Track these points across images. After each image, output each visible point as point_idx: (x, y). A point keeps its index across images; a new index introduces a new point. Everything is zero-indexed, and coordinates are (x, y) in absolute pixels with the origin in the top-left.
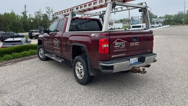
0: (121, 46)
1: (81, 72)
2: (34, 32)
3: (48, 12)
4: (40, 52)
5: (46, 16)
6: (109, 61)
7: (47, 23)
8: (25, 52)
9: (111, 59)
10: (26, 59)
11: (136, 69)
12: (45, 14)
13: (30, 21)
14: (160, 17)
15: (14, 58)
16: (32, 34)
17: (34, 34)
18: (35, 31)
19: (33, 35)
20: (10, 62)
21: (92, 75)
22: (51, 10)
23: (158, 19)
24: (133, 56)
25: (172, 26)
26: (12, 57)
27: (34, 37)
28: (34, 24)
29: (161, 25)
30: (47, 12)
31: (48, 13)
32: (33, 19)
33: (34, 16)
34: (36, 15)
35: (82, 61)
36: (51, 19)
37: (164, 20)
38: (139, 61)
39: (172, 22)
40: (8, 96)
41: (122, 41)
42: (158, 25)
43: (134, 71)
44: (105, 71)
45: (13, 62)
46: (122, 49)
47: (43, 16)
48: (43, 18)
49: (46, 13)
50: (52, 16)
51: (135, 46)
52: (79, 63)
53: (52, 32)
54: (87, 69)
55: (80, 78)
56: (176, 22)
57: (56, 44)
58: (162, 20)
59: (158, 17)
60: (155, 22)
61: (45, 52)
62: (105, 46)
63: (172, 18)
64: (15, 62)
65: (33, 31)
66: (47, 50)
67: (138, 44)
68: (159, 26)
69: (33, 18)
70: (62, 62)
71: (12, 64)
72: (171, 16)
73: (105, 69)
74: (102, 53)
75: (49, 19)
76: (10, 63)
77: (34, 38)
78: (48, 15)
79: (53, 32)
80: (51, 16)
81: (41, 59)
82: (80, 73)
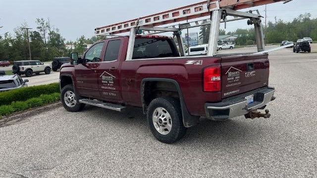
0: (234, 77)
1: (166, 124)
2: (23, 64)
3: (41, 27)
4: (66, 98)
5: (37, 35)
6: (221, 101)
7: (40, 47)
8: (34, 99)
9: (224, 98)
10: (40, 112)
11: (254, 112)
12: (35, 32)
13: (7, 45)
14: (229, 34)
15: (17, 110)
16: (19, 69)
17: (23, 68)
18: (24, 62)
19: (21, 70)
20: (15, 118)
21: (188, 126)
22: (47, 23)
23: (226, 36)
24: (247, 93)
25: (249, 47)
26: (13, 110)
27: (23, 73)
28: (16, 49)
29: (233, 46)
30: (39, 28)
31: (41, 30)
32: (12, 41)
33: (14, 36)
34: (17, 34)
35: (167, 105)
36: (47, 40)
37: (236, 38)
38: (254, 99)
39: (248, 41)
40: (55, 173)
41: (236, 71)
42: (229, 46)
43: (252, 116)
44: (217, 117)
45: (18, 117)
46: (236, 82)
47: (31, 36)
48: (32, 40)
49: (37, 30)
50: (50, 34)
51: (250, 77)
52: (160, 110)
53: (89, 63)
54: (178, 118)
55: (164, 133)
56: (253, 40)
57: (106, 82)
58: (233, 38)
59: (226, 33)
60: (222, 40)
61: (79, 97)
62: (214, 79)
63: (248, 35)
64: (23, 117)
65: (21, 63)
66: (84, 93)
67: (254, 73)
68: (231, 47)
69: (12, 38)
70: (121, 110)
71: (19, 121)
72: (246, 30)
73: (216, 115)
74: (211, 91)
75: (44, 40)
76: (15, 121)
77: (24, 75)
78: (41, 33)
79: (92, 61)
80: (47, 35)
81: (70, 110)
82: (164, 125)
